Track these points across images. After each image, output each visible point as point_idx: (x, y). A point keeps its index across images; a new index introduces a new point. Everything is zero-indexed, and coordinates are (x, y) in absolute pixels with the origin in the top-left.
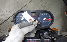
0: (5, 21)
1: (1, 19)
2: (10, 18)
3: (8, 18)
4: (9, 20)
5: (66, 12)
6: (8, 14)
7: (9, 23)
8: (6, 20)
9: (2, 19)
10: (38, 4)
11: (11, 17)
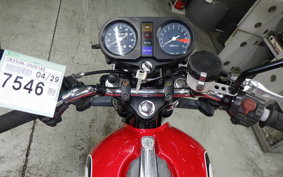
0: (24, 170)
1: (4, 175)
2: (31, 152)
3: (27, 155)
4: (32, 159)
5: (173, 7)
6: (15, 143)
7: (40, 167)
8: (25, 166)
9: (9, 172)
10: (77, 48)
11: (32, 144)
